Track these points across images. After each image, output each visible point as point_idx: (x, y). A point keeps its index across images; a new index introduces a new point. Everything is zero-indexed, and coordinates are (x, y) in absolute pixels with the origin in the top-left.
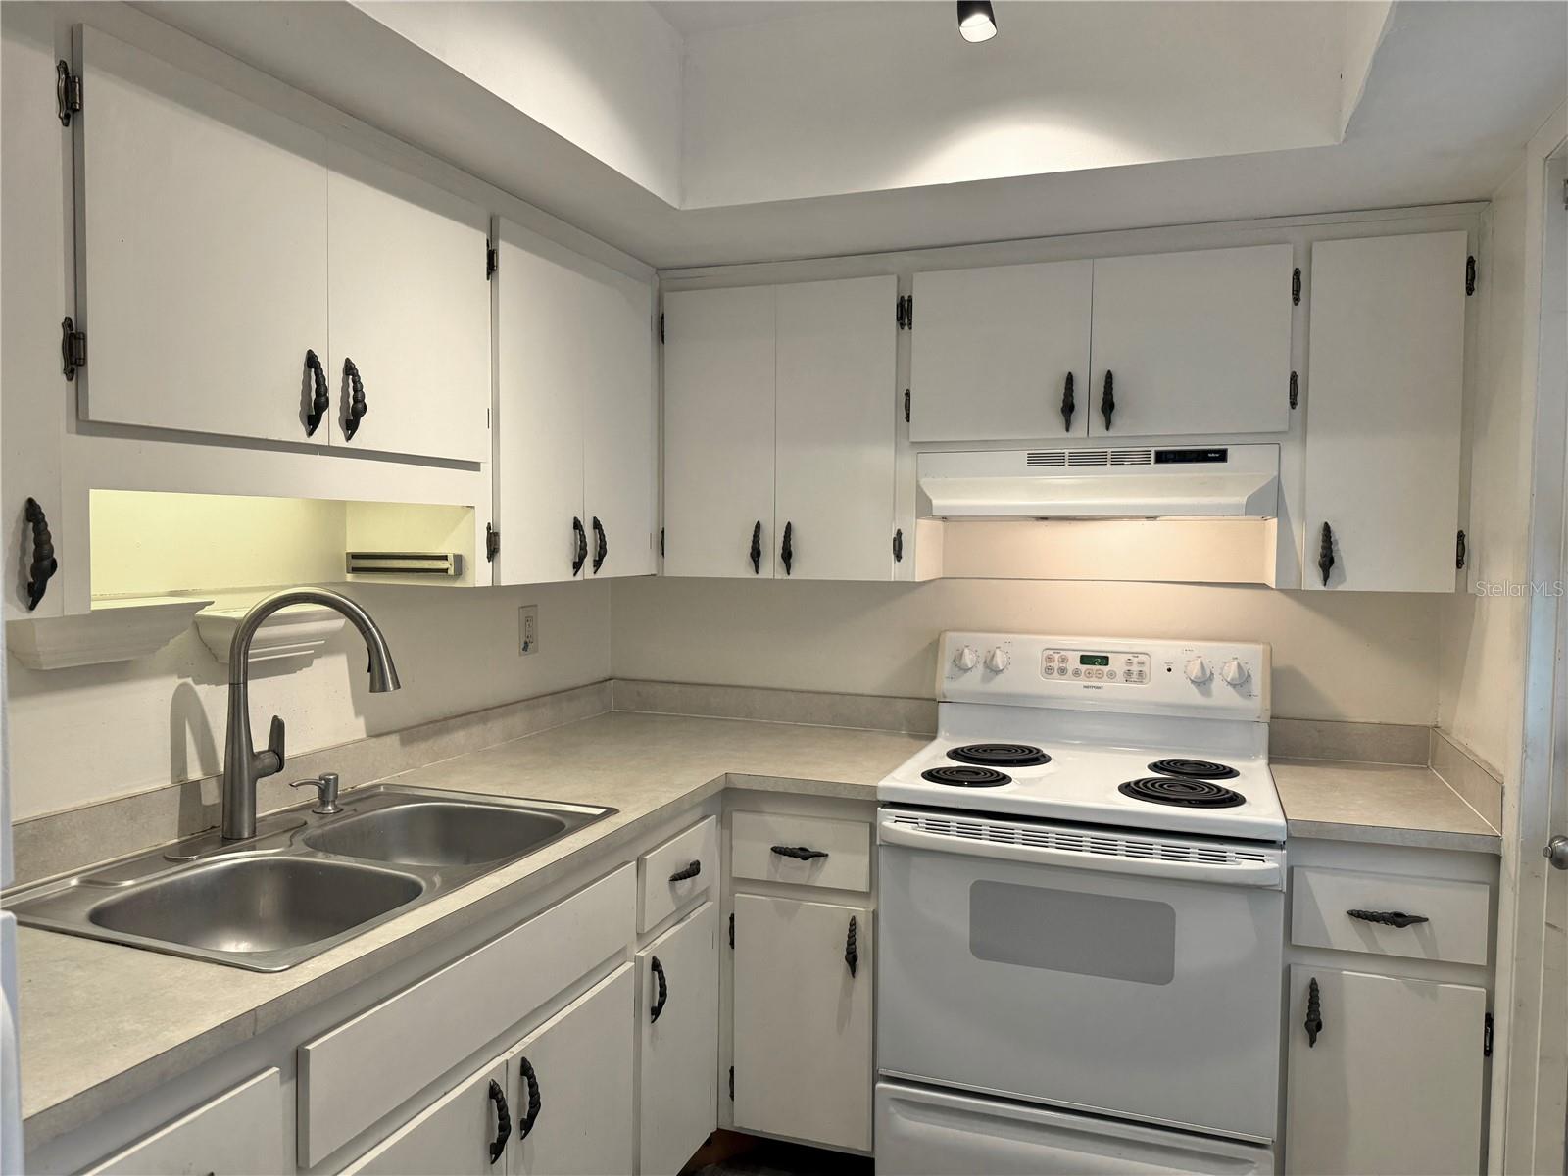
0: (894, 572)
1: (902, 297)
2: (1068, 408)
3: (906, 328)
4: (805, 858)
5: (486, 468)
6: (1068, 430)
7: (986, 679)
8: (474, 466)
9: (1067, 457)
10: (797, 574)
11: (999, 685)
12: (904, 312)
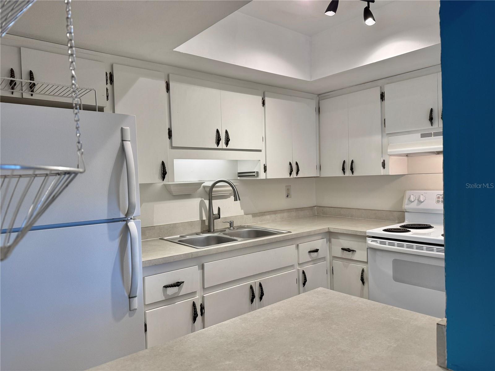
0: (382, 172)
1: (382, 92)
2: (431, 119)
3: (384, 101)
4: (349, 251)
5: (263, 151)
6: (432, 126)
7: (418, 205)
8: (260, 151)
9: (433, 134)
10: (355, 174)
11: (422, 206)
12: (382, 96)
